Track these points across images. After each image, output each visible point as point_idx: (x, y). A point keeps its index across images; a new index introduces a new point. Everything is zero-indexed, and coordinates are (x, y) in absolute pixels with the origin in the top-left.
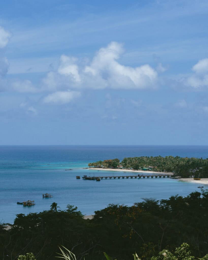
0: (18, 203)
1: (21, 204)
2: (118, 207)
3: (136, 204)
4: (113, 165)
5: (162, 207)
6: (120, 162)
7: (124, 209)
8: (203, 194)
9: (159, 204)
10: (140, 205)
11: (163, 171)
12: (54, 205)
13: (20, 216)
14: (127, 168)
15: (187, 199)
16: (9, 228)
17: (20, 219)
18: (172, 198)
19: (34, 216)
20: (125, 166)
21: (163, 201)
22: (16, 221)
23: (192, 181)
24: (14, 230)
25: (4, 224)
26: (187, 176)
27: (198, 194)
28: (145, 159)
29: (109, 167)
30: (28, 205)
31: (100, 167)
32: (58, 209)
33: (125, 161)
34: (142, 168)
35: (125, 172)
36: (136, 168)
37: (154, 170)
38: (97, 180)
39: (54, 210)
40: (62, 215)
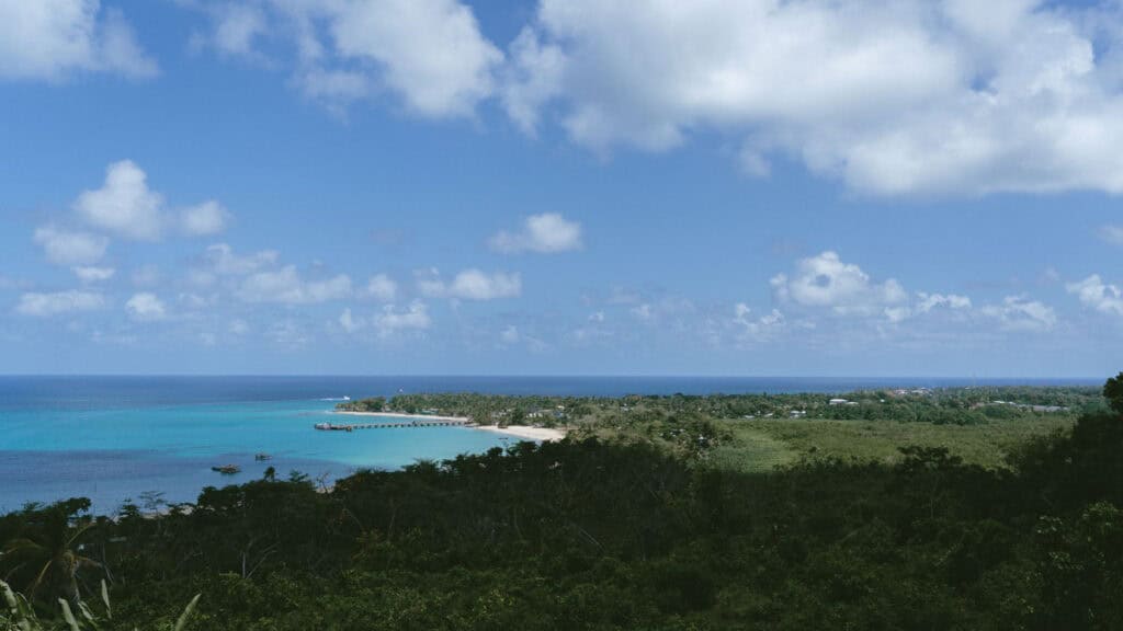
0: (214, 469)
1: (218, 470)
2: (372, 472)
3: (403, 467)
4: (375, 406)
5: (444, 472)
6: (387, 402)
7: (383, 476)
8: (508, 451)
9: (439, 466)
10: (410, 468)
11: (452, 415)
12: (270, 471)
13: (209, 490)
14: (398, 411)
15: (483, 459)
16: (188, 511)
17: (209, 496)
18: (460, 457)
19: (233, 490)
20: (394, 407)
21: (446, 463)
22: (202, 500)
23: (494, 428)
24: (197, 512)
25: (182, 504)
26: (489, 423)
27: (497, 451)
28: (426, 397)
29: (368, 410)
30: (230, 471)
31: (354, 410)
32: (276, 477)
33: (394, 401)
34: (420, 410)
35: (393, 418)
36: (411, 411)
37: (438, 414)
38: (348, 429)
39: (269, 480)
40: (281, 487)
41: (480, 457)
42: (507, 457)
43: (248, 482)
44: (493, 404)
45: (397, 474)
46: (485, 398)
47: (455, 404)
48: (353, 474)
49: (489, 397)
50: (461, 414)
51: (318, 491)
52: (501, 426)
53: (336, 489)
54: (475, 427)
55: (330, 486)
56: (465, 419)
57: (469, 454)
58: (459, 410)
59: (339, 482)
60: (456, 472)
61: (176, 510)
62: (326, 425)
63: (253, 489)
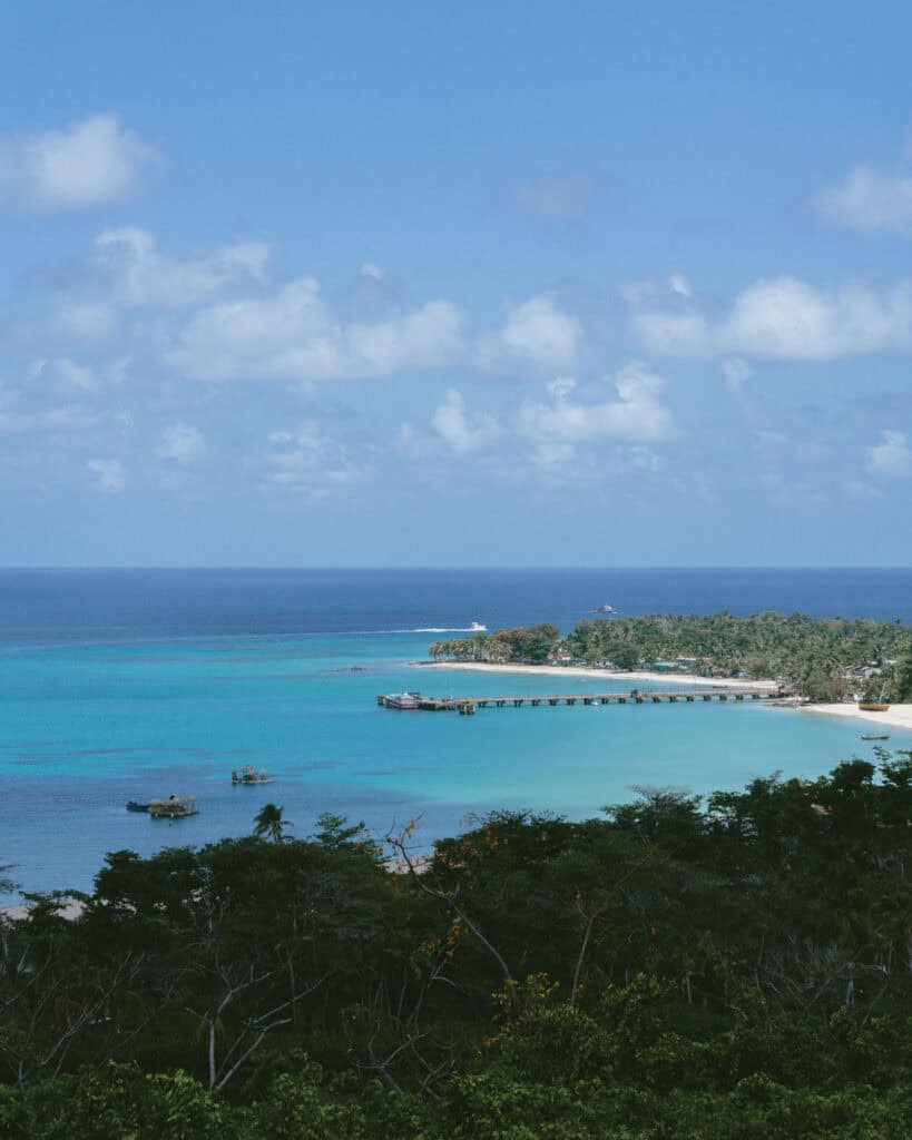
0: (133, 807)
1: (144, 809)
2: (529, 822)
3: (607, 810)
4: (531, 650)
5: (717, 824)
6: (562, 638)
7: (556, 833)
8: (887, 772)
9: (703, 809)
10: (625, 814)
11: (735, 674)
12: (270, 816)
13: (121, 860)
14: (590, 662)
15: (820, 792)
16: (73, 911)
17: (122, 874)
18: (759, 787)
19: (178, 861)
20: (582, 655)
21: (721, 800)
22: (106, 883)
23: (849, 710)
24: (95, 915)
25: (57, 894)
26: (837, 696)
27: (857, 771)
28: (665, 625)
29: (512, 659)
30: (170, 813)
31: (479, 660)
32: (286, 831)
33: (581, 634)
34: (650, 661)
36: (627, 664)
37: (698, 670)
38: (464, 710)
39: (269, 837)
40: (296, 857)
41: (814, 788)
42: (887, 788)
43: (215, 841)
44: (847, 643)
45: (592, 829)
46: (823, 630)
47: (742, 643)
48: (478, 826)
49: (835, 625)
50: (759, 672)
51: (392, 867)
52: (867, 704)
53: (437, 864)
54: (798, 708)
55: (419, 857)
56: (769, 685)
57: (783, 779)
58: (753, 659)
59: (445, 846)
60: (748, 825)
61: (44, 910)
62: (406, 698)
63: (231, 861)
